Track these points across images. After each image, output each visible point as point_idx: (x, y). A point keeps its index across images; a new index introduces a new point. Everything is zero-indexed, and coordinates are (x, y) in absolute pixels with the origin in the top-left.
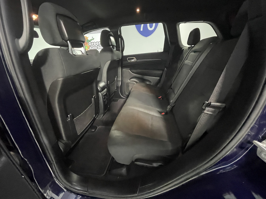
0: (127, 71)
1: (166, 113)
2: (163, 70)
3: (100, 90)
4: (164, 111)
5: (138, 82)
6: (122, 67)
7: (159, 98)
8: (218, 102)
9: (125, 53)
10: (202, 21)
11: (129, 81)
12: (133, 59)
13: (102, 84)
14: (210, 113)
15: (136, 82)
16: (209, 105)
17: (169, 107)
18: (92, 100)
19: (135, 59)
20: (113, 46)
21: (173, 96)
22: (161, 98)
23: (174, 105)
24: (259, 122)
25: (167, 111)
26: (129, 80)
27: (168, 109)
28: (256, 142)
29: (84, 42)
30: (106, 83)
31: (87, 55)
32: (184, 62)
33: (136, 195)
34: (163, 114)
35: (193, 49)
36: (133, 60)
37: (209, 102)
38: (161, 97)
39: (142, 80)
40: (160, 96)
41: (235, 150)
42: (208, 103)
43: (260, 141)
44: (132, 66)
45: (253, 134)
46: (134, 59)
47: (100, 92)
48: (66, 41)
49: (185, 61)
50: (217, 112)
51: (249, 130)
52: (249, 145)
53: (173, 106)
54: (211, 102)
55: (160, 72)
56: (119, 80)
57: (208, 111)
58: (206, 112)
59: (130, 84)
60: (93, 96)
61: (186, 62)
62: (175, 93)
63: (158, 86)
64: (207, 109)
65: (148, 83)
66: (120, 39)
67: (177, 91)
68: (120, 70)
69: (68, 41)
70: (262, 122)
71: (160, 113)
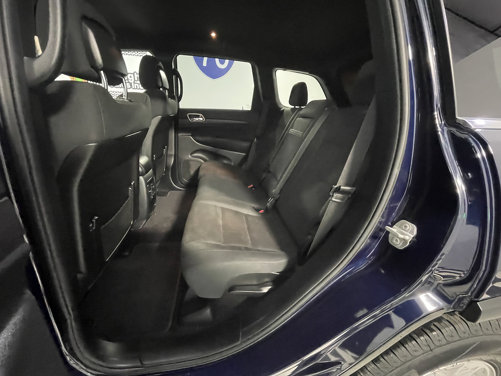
0: (187, 138)
1: (267, 210)
2: (252, 141)
3: (142, 172)
4: (263, 208)
5: (207, 159)
6: (177, 130)
7: (249, 187)
8: (347, 185)
9: (183, 105)
10: (308, 73)
11: (190, 156)
12: (198, 116)
13: (143, 160)
14: (338, 201)
15: (205, 160)
16: (338, 190)
17: (271, 200)
18: (128, 189)
19: (202, 117)
20: (165, 89)
21: (274, 182)
22: (251, 188)
23: (279, 196)
24: (390, 205)
25: (267, 207)
26: (191, 154)
27: (268, 204)
28: (388, 228)
29: (124, 75)
30: (150, 158)
31: (130, 101)
32: (289, 131)
33: (239, 343)
34: (262, 211)
35: (301, 112)
36: (197, 119)
37: (338, 185)
38: (252, 186)
39: (215, 157)
40: (250, 185)
41: (369, 241)
42: (337, 188)
43: (392, 226)
44: (196, 130)
45: (384, 220)
46: (200, 117)
47: (143, 175)
48: (98, 71)
49: (290, 129)
50: (346, 198)
51: (380, 217)
52: (381, 233)
53: (277, 198)
54: (340, 186)
55: (245, 144)
56: (171, 153)
57: (336, 198)
58: (333, 199)
59: (191, 163)
60: (132, 184)
61: (292, 131)
62: (279, 179)
63: (244, 167)
64: (335, 195)
65: (225, 162)
66: (174, 76)
67: (280, 175)
68: (172, 135)
69: (102, 72)
70: (392, 206)
71: (257, 210)
